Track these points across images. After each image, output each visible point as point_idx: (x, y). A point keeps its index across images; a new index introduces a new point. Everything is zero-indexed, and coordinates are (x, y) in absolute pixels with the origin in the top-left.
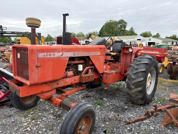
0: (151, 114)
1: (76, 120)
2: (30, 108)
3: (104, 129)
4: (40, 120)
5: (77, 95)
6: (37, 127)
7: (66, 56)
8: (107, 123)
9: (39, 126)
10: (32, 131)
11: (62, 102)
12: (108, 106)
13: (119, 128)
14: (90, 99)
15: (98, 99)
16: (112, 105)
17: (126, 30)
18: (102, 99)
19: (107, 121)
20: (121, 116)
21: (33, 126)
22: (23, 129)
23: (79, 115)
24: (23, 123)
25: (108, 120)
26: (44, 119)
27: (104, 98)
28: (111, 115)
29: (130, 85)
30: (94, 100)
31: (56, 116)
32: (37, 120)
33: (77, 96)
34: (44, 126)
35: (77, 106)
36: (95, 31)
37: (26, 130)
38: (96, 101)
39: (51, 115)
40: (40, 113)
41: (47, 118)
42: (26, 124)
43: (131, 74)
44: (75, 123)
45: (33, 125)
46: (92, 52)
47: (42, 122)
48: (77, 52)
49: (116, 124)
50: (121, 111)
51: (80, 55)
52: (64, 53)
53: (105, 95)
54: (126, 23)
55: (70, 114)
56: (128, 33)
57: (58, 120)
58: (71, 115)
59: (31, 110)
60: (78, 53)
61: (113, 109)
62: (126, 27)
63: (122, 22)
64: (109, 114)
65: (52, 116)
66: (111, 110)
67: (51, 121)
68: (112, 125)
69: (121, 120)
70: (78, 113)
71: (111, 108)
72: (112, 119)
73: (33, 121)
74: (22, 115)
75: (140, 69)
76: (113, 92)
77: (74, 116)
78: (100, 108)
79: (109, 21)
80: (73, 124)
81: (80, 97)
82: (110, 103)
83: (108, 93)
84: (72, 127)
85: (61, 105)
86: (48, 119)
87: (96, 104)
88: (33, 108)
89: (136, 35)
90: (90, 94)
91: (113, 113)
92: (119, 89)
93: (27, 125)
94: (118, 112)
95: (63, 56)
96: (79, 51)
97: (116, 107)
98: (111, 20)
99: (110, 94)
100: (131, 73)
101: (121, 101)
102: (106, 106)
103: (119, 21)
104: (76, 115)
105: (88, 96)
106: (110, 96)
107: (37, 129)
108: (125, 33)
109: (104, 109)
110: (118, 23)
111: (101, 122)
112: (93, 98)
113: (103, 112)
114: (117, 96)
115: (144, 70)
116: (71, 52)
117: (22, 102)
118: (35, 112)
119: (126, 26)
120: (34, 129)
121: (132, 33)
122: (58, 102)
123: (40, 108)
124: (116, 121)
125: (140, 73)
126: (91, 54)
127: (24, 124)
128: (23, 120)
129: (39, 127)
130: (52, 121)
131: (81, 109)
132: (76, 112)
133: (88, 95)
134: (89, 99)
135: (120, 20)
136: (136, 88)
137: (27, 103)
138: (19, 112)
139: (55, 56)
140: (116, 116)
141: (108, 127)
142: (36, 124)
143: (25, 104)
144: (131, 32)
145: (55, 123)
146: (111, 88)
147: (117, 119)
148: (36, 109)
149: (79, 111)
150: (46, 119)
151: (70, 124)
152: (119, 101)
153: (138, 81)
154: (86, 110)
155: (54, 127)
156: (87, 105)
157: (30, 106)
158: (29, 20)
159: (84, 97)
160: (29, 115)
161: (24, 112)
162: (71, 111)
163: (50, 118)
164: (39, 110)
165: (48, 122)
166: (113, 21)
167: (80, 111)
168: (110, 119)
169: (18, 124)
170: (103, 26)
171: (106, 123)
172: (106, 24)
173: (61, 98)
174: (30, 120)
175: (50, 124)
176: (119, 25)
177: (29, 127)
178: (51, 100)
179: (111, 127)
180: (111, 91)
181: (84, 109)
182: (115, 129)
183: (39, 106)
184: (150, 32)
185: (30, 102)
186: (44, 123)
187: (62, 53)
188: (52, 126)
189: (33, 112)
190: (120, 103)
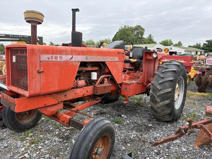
0: (185, 132)
1: (91, 141)
2: (28, 129)
3: (126, 152)
4: (42, 144)
5: (88, 111)
6: (38, 153)
7: (76, 60)
8: (129, 145)
9: (40, 151)
10: (31, 158)
11: (72, 119)
12: (128, 124)
13: (143, 151)
14: (106, 116)
15: (115, 115)
16: (132, 122)
17: (143, 38)
18: (121, 116)
19: (129, 143)
20: (145, 136)
21: (32, 152)
22: (19, 156)
23: (96, 133)
24: (18, 149)
25: (129, 141)
26: (47, 142)
27: (123, 115)
28: (133, 135)
29: (156, 98)
30: (110, 118)
31: (63, 138)
32: (38, 143)
33: (88, 113)
34: (47, 151)
35: (92, 123)
37: (23, 158)
38: (113, 119)
39: (56, 137)
40: (41, 134)
41: (51, 140)
42: (23, 149)
43: (156, 84)
44: (91, 144)
45: (33, 150)
46: (108, 57)
47: (44, 146)
48: (90, 55)
49: (140, 146)
50: (145, 129)
51: (94, 60)
52: (74, 56)
53: (124, 111)
54: (143, 29)
55: (82, 133)
56: (146, 41)
57: (66, 143)
58: (84, 134)
59: (29, 132)
60: (92, 57)
61: (134, 127)
62: (143, 35)
63: (138, 28)
64: (130, 134)
65: (57, 139)
66: (132, 129)
67: (56, 145)
68: (135, 147)
69: (146, 141)
70: (94, 131)
71: (132, 126)
72: (134, 140)
73: (33, 145)
74: (18, 138)
75: (167, 78)
76: (133, 107)
77: (88, 135)
78: (119, 127)
79: (123, 27)
80: (87, 145)
81: (92, 114)
82: (130, 121)
83: (127, 109)
84: (87, 150)
85: (70, 122)
86: (52, 142)
87: (113, 122)
88: (33, 129)
89: (155, 43)
90: (105, 110)
91: (134, 132)
92: (140, 104)
93: (24, 151)
94: (141, 131)
95: (73, 60)
96: (93, 55)
97: (138, 125)
98: (125, 26)
99: (129, 109)
100: (155, 82)
101: (144, 118)
102: (125, 125)
103: (135, 26)
104: (91, 135)
105: (102, 113)
106: (129, 112)
107: (38, 155)
108: (142, 41)
109: (123, 128)
110: (134, 30)
111: (121, 144)
112: (109, 115)
113: (123, 131)
114: (138, 112)
115: (172, 79)
116: (82, 55)
117: (18, 121)
118: (35, 134)
119: (143, 33)
120: (34, 156)
121: (151, 41)
122: (67, 118)
123: (42, 128)
124: (140, 142)
125: (167, 82)
126: (107, 59)
127: (20, 149)
128: (19, 144)
129: (41, 153)
130: (58, 145)
131: (98, 126)
132: (91, 130)
133: (102, 111)
134: (104, 116)
135: (137, 26)
136: (163, 101)
137: (24, 123)
138: (13, 135)
139: (62, 60)
140: (139, 136)
141: (130, 149)
142: (36, 149)
143: (22, 124)
144: (149, 40)
145: (62, 147)
146: (130, 102)
147: (140, 139)
148: (36, 130)
149: (95, 129)
150: (49, 142)
151: (84, 147)
152: (141, 118)
153: (165, 92)
154: (104, 127)
155: (60, 153)
156: (105, 121)
157: (29, 126)
158: (29, 13)
159: (98, 114)
160: (27, 138)
161: (20, 134)
162: (85, 129)
163: (55, 141)
164: (41, 131)
165: (52, 147)
166: (128, 27)
167: (97, 129)
168: (132, 140)
169: (12, 150)
170: (117, 33)
171: (127, 145)
172: (120, 31)
173: (70, 114)
174: (28, 144)
175: (56, 148)
176: (135, 31)
177: (27, 153)
178: (57, 117)
179: (134, 149)
180: (130, 107)
181: (102, 126)
182: (139, 152)
183: (41, 126)
184: (171, 40)
185: (29, 121)
186: (48, 148)
187: (71, 56)
188: (58, 150)
189: (32, 134)
190: (142, 120)
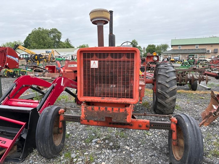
0: (215, 115)
17: (61, 42)
29: (166, 95)
36: (16, 41)
43: (164, 83)
47: (106, 161)
54: (60, 33)
56: (64, 45)
62: (60, 38)
63: (54, 31)
75: (171, 77)
79: (37, 29)
89: (73, 47)
98: (40, 28)
100: (162, 82)
103: (51, 29)
108: (60, 45)
110: (50, 33)
119: (61, 36)
121: (68, 46)
125: (172, 81)
135: (53, 29)
136: (171, 97)
144: (67, 44)
153: (173, 89)
163: (109, 153)
166: (43, 30)
170: (29, 35)
172: (33, 32)
176: (51, 35)
184: (88, 45)
